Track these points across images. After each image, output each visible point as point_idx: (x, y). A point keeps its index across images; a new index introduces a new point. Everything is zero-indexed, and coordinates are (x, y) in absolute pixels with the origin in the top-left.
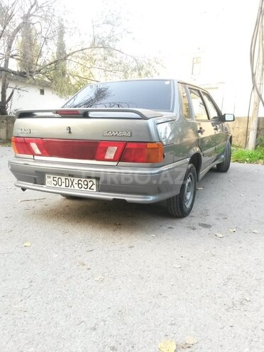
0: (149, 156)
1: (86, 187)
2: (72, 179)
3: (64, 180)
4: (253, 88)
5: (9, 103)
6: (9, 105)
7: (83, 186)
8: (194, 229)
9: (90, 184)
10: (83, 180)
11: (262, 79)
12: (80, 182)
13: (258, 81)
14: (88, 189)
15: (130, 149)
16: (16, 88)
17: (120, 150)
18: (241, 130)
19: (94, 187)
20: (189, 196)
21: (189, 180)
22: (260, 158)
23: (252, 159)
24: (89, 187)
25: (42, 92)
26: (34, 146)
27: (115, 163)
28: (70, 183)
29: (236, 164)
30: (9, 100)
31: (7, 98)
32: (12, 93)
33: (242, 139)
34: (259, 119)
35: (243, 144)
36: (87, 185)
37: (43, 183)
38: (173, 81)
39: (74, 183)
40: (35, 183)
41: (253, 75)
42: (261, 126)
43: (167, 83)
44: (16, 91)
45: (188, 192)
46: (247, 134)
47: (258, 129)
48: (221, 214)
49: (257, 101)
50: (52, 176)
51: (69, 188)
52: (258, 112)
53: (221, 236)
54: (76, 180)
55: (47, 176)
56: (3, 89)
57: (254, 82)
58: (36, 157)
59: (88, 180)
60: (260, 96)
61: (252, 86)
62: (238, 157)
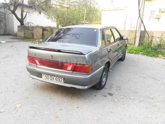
0: (85, 70)
1: (59, 81)
2: (53, 77)
3: (50, 77)
4: (139, 17)
5: (25, 19)
6: (25, 21)
7: (58, 80)
8: (105, 96)
9: (61, 80)
10: (58, 78)
11: (143, 13)
12: (56, 78)
13: (141, 14)
14: (60, 82)
15: (78, 67)
16: (28, 12)
17: (73, 67)
18: (132, 36)
19: (62, 81)
20: (104, 80)
21: (104, 73)
22: (140, 51)
23: (137, 52)
24: (60, 81)
25: (40, 13)
26: (37, 61)
27: (71, 72)
28: (53, 79)
29: (129, 54)
30: (24, 18)
31: (24, 17)
32: (26, 15)
33: (133, 41)
34: (141, 31)
35: (133, 43)
36: (60, 80)
37: (41, 77)
38: (98, 29)
39: (54, 79)
40: (38, 77)
41: (139, 11)
42: (142, 35)
43: (95, 30)
44: (28, 14)
45: (104, 78)
46: (135, 38)
47: (140, 36)
48: (118, 87)
49: (140, 23)
50: (45, 75)
51: (52, 80)
52: (141, 29)
53: (116, 101)
54: (55, 78)
55: (42, 74)
56: (21, 13)
57: (139, 14)
58: (38, 66)
59: (60, 78)
60: (142, 21)
61: (138, 16)
62: (130, 50)
